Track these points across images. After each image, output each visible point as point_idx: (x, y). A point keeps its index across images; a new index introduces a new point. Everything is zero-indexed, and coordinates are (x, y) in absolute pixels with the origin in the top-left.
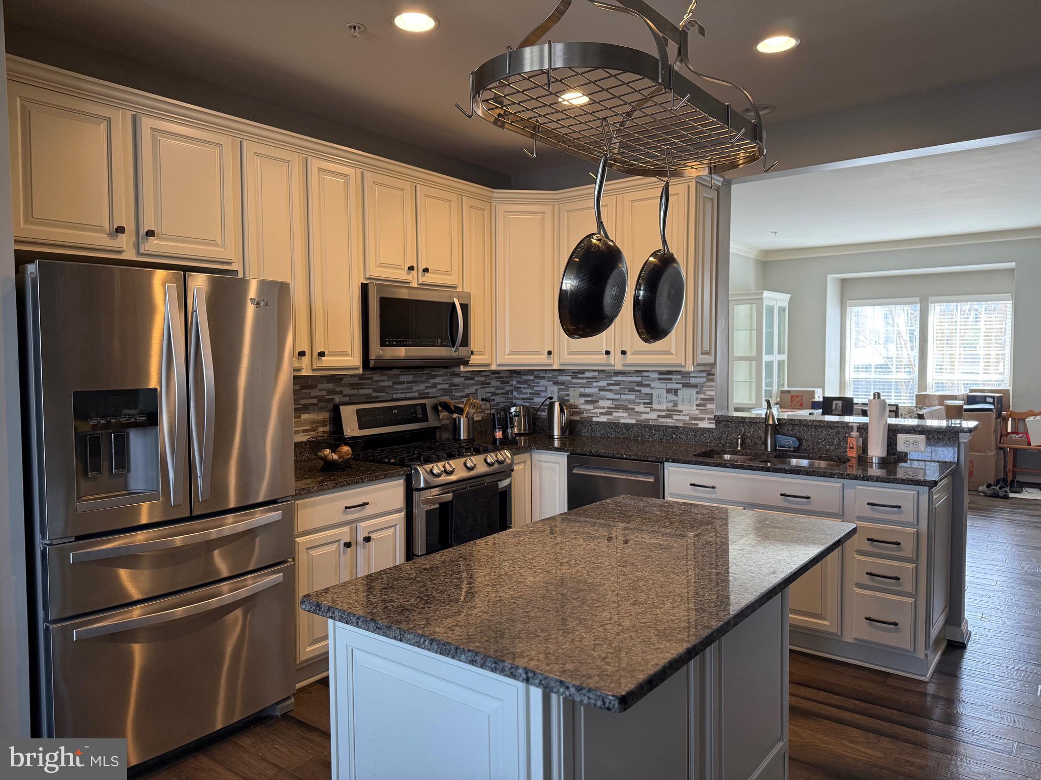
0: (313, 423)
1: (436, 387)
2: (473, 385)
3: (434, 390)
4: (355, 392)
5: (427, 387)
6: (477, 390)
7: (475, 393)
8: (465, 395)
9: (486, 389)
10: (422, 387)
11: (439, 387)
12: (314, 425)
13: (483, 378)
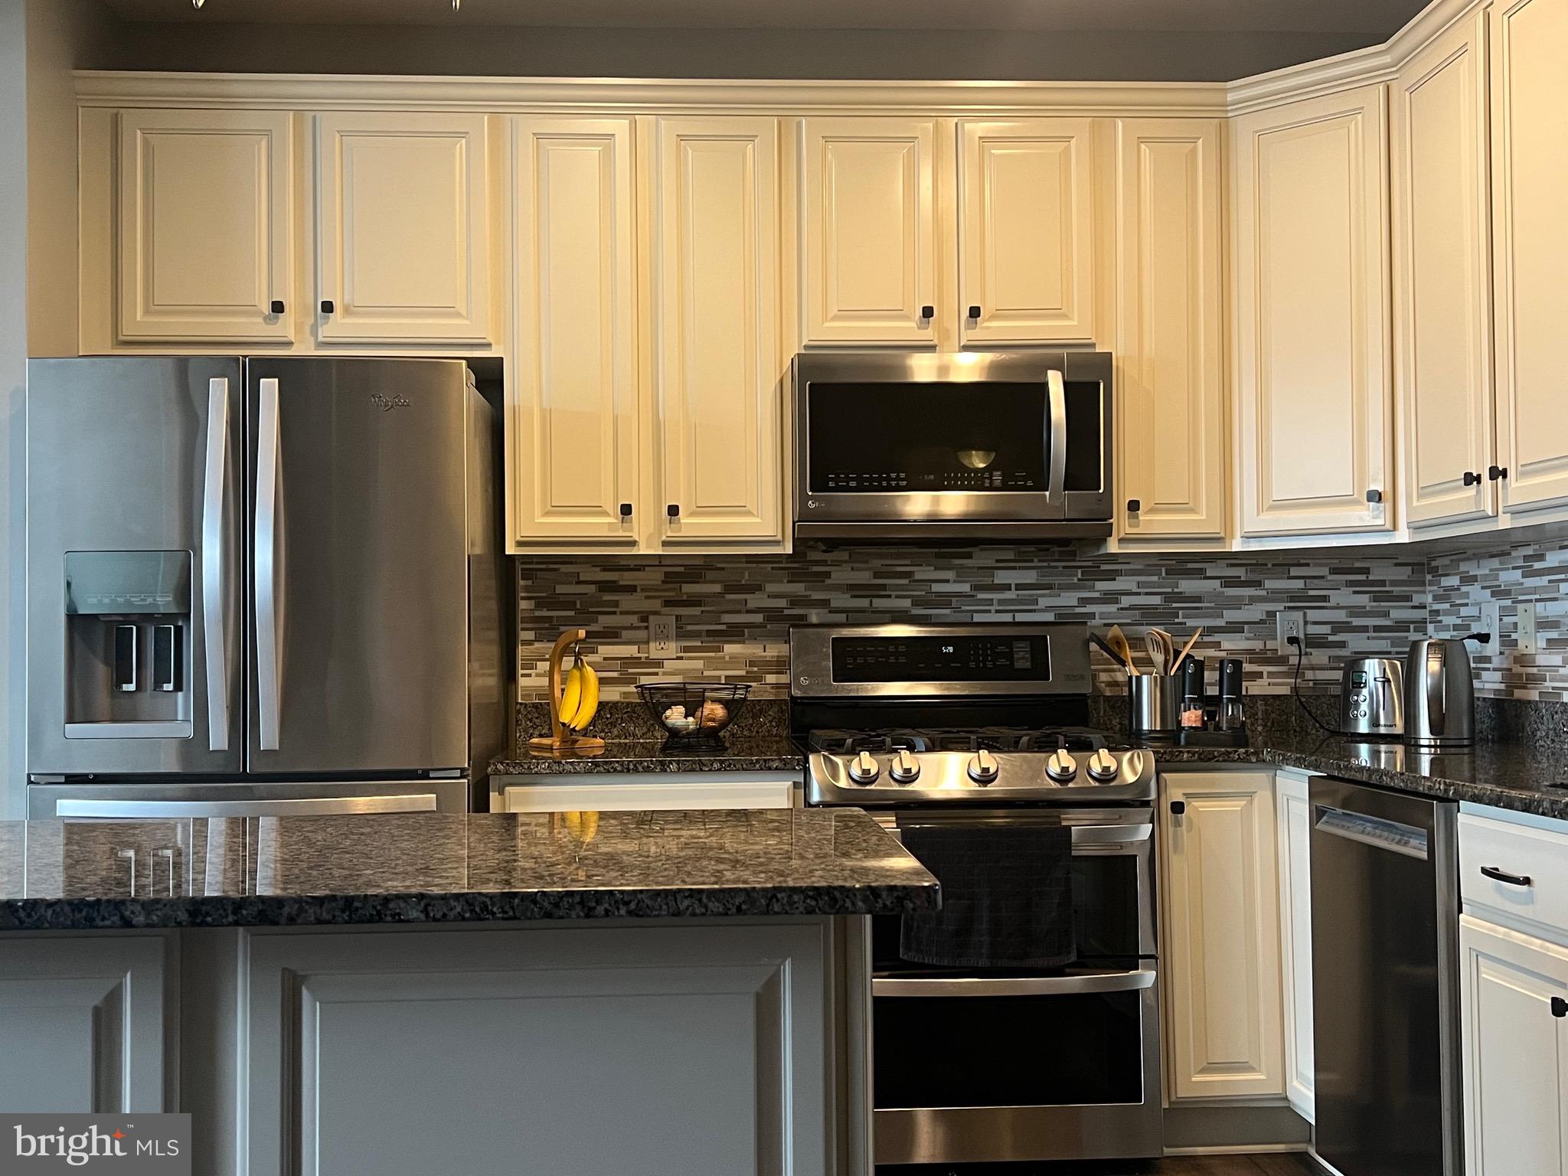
0: (752, 663)
1: (1116, 601)
2: (1253, 600)
3: (1112, 608)
4: (864, 603)
5: (1084, 601)
6: (1272, 614)
7: (1262, 622)
8: (1224, 624)
9: (1308, 611)
10: (1068, 599)
11: (1126, 601)
12: (756, 669)
13: (1300, 584)
